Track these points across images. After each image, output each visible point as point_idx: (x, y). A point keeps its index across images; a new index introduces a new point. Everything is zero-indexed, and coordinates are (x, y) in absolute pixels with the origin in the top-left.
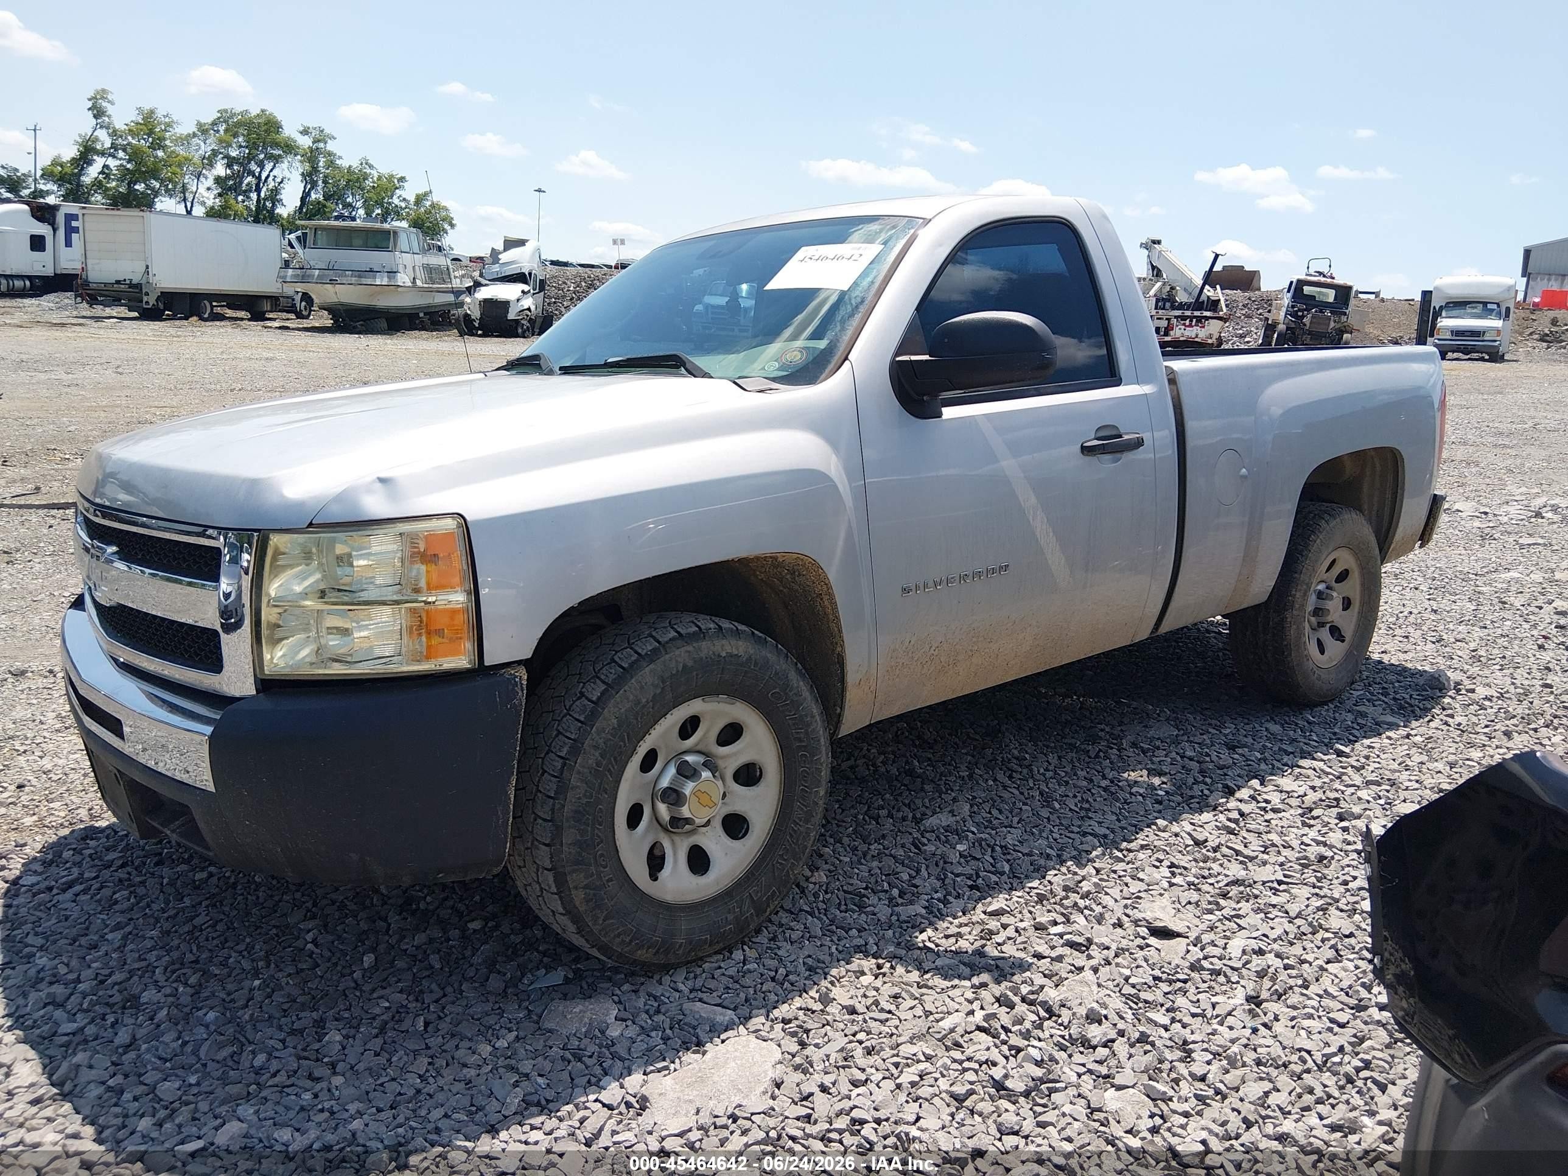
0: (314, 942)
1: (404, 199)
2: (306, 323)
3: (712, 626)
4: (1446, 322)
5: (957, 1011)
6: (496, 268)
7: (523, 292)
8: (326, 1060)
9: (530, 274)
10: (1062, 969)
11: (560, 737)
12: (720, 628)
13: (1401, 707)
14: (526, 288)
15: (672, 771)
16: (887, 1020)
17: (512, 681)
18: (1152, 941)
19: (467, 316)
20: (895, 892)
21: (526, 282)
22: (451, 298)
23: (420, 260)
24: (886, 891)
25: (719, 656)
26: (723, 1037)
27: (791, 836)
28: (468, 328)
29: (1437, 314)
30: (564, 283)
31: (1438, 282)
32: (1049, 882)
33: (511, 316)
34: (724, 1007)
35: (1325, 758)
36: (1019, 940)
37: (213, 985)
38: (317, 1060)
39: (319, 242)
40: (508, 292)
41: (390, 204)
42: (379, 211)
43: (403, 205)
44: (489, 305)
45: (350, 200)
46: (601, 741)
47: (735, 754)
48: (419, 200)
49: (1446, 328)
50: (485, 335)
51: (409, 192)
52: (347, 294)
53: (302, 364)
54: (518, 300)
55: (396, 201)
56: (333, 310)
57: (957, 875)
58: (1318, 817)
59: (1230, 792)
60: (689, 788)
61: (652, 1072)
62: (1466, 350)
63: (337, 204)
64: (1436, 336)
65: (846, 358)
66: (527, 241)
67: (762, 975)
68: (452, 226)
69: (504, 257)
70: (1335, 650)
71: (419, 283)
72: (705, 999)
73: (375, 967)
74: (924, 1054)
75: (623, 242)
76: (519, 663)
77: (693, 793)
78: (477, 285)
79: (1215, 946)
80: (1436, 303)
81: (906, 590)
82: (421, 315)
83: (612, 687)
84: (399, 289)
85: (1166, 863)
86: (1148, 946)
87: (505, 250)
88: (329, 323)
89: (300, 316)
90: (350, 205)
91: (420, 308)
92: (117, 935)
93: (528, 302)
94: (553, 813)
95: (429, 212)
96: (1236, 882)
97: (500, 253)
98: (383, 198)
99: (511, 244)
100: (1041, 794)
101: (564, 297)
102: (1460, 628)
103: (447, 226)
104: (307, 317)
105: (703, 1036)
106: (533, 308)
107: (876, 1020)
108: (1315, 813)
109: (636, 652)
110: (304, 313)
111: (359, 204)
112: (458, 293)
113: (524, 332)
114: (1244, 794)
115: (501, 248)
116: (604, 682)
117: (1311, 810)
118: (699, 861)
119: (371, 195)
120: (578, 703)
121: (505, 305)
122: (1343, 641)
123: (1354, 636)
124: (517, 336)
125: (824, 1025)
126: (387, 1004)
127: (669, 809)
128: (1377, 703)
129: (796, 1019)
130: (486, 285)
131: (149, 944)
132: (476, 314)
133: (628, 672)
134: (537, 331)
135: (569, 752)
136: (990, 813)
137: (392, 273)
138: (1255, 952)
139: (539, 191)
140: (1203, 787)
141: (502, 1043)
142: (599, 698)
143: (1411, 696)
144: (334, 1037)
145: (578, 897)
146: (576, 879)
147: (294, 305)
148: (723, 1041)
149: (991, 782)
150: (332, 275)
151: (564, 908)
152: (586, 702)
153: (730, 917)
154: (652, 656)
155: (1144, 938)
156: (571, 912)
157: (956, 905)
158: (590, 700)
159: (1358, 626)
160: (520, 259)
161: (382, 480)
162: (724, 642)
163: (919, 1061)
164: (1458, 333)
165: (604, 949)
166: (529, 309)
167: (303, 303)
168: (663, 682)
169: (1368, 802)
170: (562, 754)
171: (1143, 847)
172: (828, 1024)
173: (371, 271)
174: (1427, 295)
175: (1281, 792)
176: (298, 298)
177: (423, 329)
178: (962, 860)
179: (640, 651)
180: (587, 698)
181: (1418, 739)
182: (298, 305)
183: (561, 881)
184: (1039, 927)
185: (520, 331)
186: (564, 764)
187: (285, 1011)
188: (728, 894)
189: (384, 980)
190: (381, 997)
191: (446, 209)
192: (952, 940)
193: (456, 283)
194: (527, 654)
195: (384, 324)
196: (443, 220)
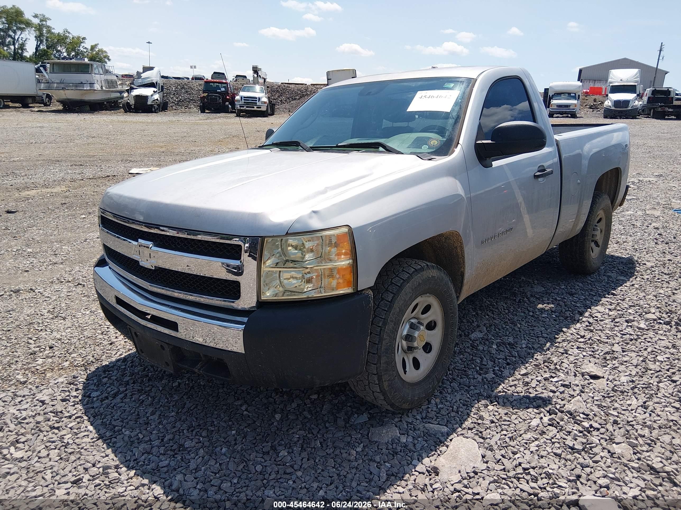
0: (246, 410)
1: (86, 48)
2: (49, 108)
3: (425, 265)
4: (554, 102)
5: (535, 418)
6: (140, 81)
7: (154, 91)
8: (287, 464)
9: (157, 83)
10: (566, 395)
11: (377, 317)
12: (428, 265)
13: (622, 273)
14: (155, 90)
15: (408, 326)
16: (509, 425)
17: (368, 296)
18: (591, 381)
19: (128, 103)
20: (478, 368)
21: (155, 87)
22: (118, 95)
23: (103, 77)
24: (474, 368)
25: (429, 277)
26: (450, 438)
27: (448, 350)
28: (128, 109)
29: (551, 98)
30: (170, 87)
31: (551, 85)
32: (536, 359)
33: (149, 103)
34: (440, 425)
35: (609, 296)
36: (541, 385)
37: (215, 436)
38: (284, 465)
39: (55, 70)
40: (148, 92)
41: (79, 50)
42: (73, 53)
43: (85, 50)
44: (138, 97)
45: (59, 48)
46: (394, 318)
47: (427, 318)
48: (93, 48)
49: (554, 104)
50: (137, 112)
51: (87, 45)
52: (71, 94)
53: (59, 129)
54: (152, 95)
55: (81, 49)
56: (62, 102)
57: (499, 359)
58: (618, 322)
59: (581, 314)
60: (416, 334)
61: (431, 456)
62: (561, 113)
63: (53, 51)
64: (550, 108)
65: (458, 143)
66: (154, 67)
67: (448, 410)
68: (109, 60)
69: (144, 75)
70: (597, 250)
71: (104, 88)
72: (432, 422)
73: (281, 419)
74: (534, 437)
75: (195, 67)
76: (370, 288)
77: (418, 336)
78: (132, 89)
79: (616, 380)
80: (550, 93)
81: (482, 243)
82: (105, 103)
83: (395, 295)
84: (95, 92)
85: (575, 347)
86: (591, 383)
87: (144, 72)
88: (61, 107)
89: (46, 105)
90: (59, 51)
91: (105, 100)
92: (156, 417)
93: (156, 96)
94: (377, 350)
95: (97, 54)
96: (607, 353)
97: (142, 73)
98: (76, 47)
99: (146, 69)
100: (509, 320)
101: (170, 93)
102: (623, 237)
103: (106, 60)
104: (49, 105)
105: (442, 439)
106: (159, 99)
107: (505, 425)
108: (617, 320)
109: (401, 279)
110: (48, 103)
111: (64, 50)
112: (121, 92)
113: (155, 110)
114: (587, 314)
115: (141, 71)
116: (392, 293)
117: (614, 319)
118: (416, 364)
119: (70, 46)
120: (382, 302)
121: (146, 98)
122: (599, 247)
123: (602, 244)
124: (152, 112)
125: (486, 429)
126: (298, 436)
127: (407, 343)
128: (613, 271)
129: (474, 427)
130: (136, 89)
131: (173, 419)
132: (132, 102)
133: (401, 288)
134: (161, 109)
135: (382, 324)
136: (495, 330)
137: (92, 84)
138: (631, 382)
139: (149, 43)
140: (569, 312)
141: (359, 449)
142: (392, 300)
143: (623, 268)
144: (283, 453)
145: (386, 384)
146: (385, 378)
147: (43, 100)
148: (451, 440)
149: (487, 317)
150: (64, 86)
151: (380, 390)
152: (386, 302)
153: (431, 386)
154: (407, 281)
155: (589, 380)
156: (383, 392)
157: (506, 372)
158: (387, 301)
159: (604, 240)
160: (152, 76)
161: (314, 212)
162: (430, 271)
163: (533, 441)
164: (560, 106)
165: (392, 405)
166: (157, 100)
167: (47, 99)
168: (413, 291)
169: (634, 314)
170: (380, 325)
171: (563, 341)
172: (488, 428)
173: (82, 83)
174: (546, 90)
175: (600, 312)
176: (44, 97)
177: (106, 110)
178: (497, 352)
179: (403, 278)
180: (386, 300)
181: (637, 286)
182: (45, 100)
183: (380, 379)
184: (546, 379)
185: (153, 110)
186: (381, 329)
187: (255, 444)
188: (428, 377)
189: (289, 425)
190: (293, 433)
191: (106, 52)
192: (514, 388)
193: (120, 88)
194: (372, 284)
195: (88, 108)
196: (105, 57)
